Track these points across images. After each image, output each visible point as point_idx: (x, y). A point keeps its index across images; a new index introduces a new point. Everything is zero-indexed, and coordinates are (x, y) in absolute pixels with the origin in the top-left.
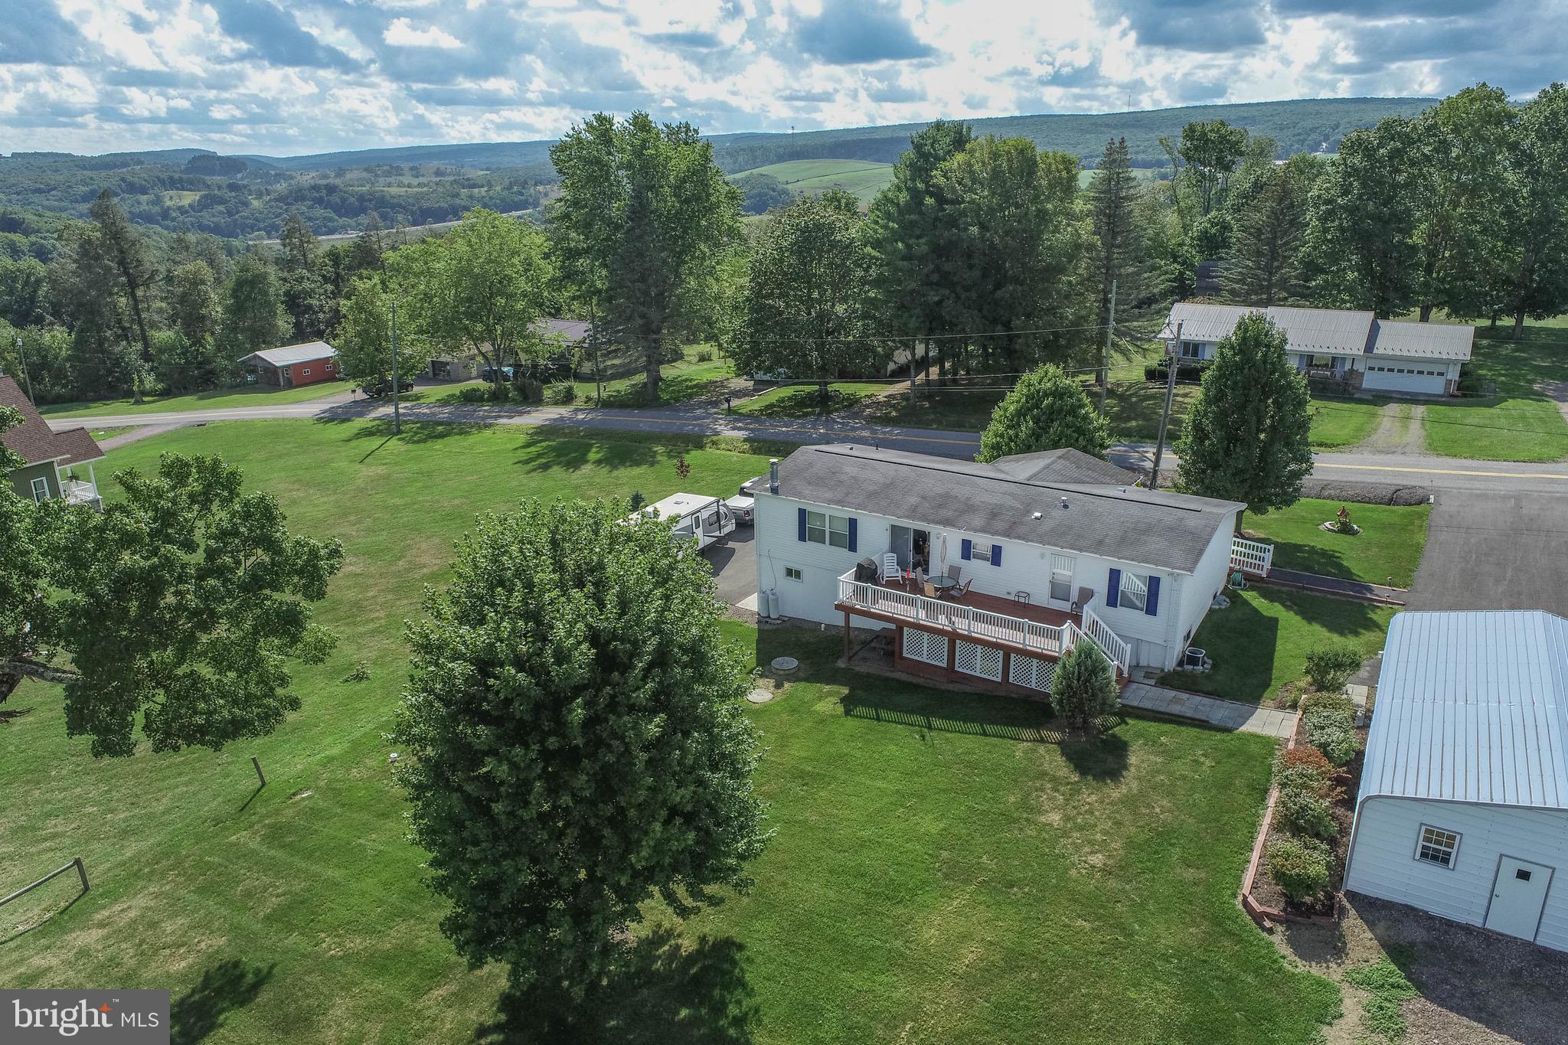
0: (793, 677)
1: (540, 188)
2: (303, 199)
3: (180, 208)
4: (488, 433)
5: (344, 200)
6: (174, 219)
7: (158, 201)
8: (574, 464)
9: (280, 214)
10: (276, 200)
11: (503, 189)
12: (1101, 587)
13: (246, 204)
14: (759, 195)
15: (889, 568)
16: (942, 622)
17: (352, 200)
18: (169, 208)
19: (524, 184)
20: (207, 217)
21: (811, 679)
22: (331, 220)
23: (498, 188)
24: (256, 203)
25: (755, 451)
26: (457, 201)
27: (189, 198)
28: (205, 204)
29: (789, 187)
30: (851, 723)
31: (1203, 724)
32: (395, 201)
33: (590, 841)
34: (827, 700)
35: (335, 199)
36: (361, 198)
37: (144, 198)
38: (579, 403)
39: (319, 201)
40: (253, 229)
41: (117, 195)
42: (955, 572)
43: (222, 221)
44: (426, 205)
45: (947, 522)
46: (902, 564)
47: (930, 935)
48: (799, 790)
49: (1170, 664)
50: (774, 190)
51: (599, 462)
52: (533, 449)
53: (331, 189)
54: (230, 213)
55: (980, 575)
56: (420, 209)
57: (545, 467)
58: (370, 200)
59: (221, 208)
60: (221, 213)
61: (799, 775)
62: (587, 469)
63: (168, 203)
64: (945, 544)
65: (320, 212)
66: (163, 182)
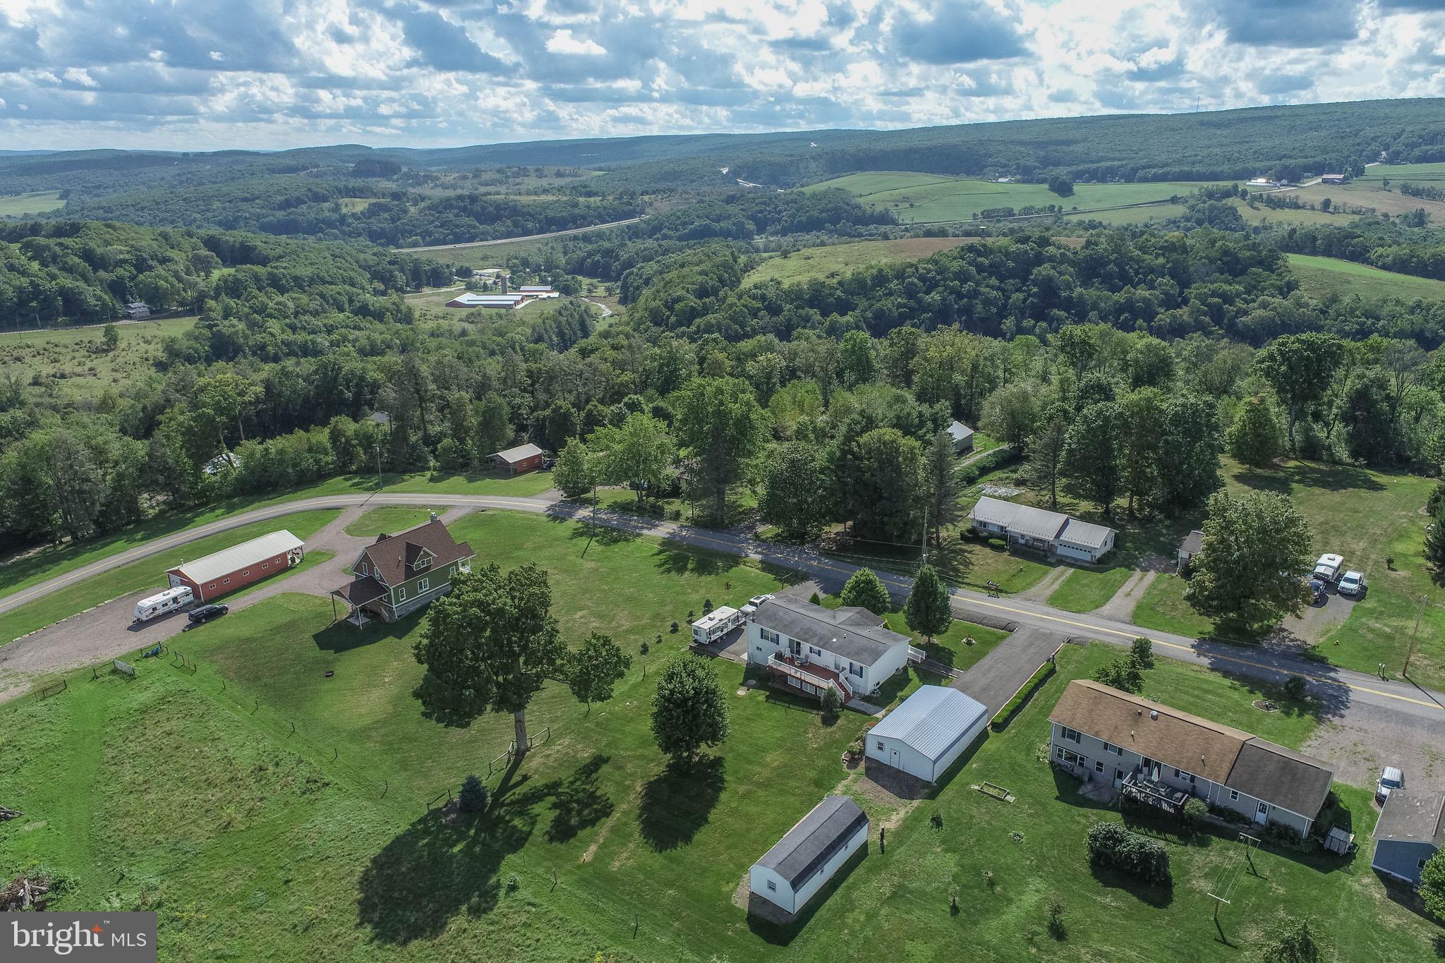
0: (753, 687)
1: (646, 198)
2: (451, 207)
3: (354, 215)
4: (639, 540)
5: (483, 209)
6: (349, 224)
7: (337, 209)
8: (681, 570)
9: (432, 222)
10: (429, 208)
11: (615, 199)
12: (848, 667)
13: (405, 211)
14: (836, 208)
15: (787, 654)
16: (798, 675)
17: (491, 209)
18: (345, 215)
19: (633, 195)
20: (376, 225)
21: (759, 688)
22: (474, 227)
23: (611, 198)
24: (412, 209)
25: (763, 570)
26: (577, 211)
27: (360, 205)
28: (373, 211)
29: (861, 200)
30: (766, 704)
31: (864, 713)
32: (525, 210)
33: (691, 730)
34: (761, 696)
35: (477, 207)
36: (498, 207)
37: (327, 204)
38: (682, 521)
39: (464, 209)
40: (411, 233)
41: (305, 203)
42: (807, 657)
43: (387, 226)
44: (551, 214)
45: (806, 641)
46: (792, 652)
47: (769, 759)
48: (746, 723)
49: (868, 693)
50: (848, 204)
51: (692, 570)
52: (661, 557)
53: (473, 199)
54: (393, 220)
55: (814, 659)
56: (546, 217)
57: (669, 571)
58: (505, 209)
59: (386, 215)
60: (386, 219)
61: (748, 719)
62: (687, 574)
63: (344, 210)
64: (805, 647)
65: (465, 220)
66: (340, 191)
